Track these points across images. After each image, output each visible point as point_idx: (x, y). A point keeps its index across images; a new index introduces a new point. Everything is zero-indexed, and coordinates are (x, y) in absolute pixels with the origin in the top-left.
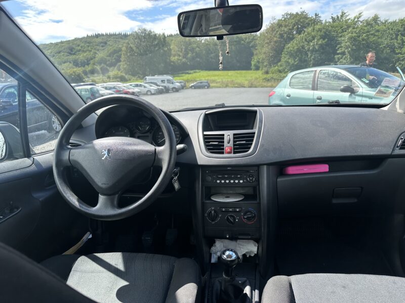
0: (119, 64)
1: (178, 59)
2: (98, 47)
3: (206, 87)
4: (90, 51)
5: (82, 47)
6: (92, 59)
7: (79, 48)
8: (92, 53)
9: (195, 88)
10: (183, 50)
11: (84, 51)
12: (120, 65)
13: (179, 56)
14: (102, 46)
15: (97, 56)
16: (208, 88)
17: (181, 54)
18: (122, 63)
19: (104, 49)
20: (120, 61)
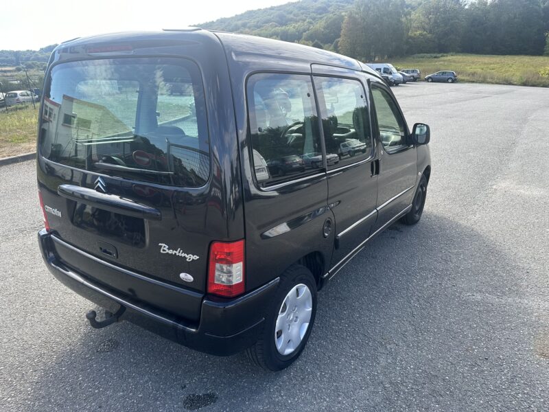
0: (337, 40)
1: (421, 34)
2: (315, 15)
3: (450, 81)
4: (304, 20)
5: (294, 15)
6: (305, 32)
7: (291, 16)
8: (306, 23)
9: (432, 81)
10: (432, 20)
11: (297, 22)
12: (337, 42)
13: (424, 29)
14: (320, 14)
15: (312, 27)
16: (452, 82)
17: (426, 26)
18: (340, 39)
19: (321, 18)
20: (339, 36)
